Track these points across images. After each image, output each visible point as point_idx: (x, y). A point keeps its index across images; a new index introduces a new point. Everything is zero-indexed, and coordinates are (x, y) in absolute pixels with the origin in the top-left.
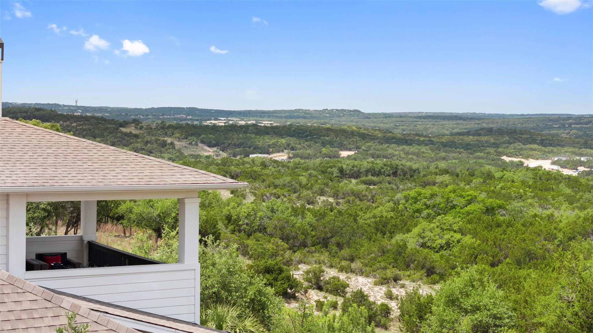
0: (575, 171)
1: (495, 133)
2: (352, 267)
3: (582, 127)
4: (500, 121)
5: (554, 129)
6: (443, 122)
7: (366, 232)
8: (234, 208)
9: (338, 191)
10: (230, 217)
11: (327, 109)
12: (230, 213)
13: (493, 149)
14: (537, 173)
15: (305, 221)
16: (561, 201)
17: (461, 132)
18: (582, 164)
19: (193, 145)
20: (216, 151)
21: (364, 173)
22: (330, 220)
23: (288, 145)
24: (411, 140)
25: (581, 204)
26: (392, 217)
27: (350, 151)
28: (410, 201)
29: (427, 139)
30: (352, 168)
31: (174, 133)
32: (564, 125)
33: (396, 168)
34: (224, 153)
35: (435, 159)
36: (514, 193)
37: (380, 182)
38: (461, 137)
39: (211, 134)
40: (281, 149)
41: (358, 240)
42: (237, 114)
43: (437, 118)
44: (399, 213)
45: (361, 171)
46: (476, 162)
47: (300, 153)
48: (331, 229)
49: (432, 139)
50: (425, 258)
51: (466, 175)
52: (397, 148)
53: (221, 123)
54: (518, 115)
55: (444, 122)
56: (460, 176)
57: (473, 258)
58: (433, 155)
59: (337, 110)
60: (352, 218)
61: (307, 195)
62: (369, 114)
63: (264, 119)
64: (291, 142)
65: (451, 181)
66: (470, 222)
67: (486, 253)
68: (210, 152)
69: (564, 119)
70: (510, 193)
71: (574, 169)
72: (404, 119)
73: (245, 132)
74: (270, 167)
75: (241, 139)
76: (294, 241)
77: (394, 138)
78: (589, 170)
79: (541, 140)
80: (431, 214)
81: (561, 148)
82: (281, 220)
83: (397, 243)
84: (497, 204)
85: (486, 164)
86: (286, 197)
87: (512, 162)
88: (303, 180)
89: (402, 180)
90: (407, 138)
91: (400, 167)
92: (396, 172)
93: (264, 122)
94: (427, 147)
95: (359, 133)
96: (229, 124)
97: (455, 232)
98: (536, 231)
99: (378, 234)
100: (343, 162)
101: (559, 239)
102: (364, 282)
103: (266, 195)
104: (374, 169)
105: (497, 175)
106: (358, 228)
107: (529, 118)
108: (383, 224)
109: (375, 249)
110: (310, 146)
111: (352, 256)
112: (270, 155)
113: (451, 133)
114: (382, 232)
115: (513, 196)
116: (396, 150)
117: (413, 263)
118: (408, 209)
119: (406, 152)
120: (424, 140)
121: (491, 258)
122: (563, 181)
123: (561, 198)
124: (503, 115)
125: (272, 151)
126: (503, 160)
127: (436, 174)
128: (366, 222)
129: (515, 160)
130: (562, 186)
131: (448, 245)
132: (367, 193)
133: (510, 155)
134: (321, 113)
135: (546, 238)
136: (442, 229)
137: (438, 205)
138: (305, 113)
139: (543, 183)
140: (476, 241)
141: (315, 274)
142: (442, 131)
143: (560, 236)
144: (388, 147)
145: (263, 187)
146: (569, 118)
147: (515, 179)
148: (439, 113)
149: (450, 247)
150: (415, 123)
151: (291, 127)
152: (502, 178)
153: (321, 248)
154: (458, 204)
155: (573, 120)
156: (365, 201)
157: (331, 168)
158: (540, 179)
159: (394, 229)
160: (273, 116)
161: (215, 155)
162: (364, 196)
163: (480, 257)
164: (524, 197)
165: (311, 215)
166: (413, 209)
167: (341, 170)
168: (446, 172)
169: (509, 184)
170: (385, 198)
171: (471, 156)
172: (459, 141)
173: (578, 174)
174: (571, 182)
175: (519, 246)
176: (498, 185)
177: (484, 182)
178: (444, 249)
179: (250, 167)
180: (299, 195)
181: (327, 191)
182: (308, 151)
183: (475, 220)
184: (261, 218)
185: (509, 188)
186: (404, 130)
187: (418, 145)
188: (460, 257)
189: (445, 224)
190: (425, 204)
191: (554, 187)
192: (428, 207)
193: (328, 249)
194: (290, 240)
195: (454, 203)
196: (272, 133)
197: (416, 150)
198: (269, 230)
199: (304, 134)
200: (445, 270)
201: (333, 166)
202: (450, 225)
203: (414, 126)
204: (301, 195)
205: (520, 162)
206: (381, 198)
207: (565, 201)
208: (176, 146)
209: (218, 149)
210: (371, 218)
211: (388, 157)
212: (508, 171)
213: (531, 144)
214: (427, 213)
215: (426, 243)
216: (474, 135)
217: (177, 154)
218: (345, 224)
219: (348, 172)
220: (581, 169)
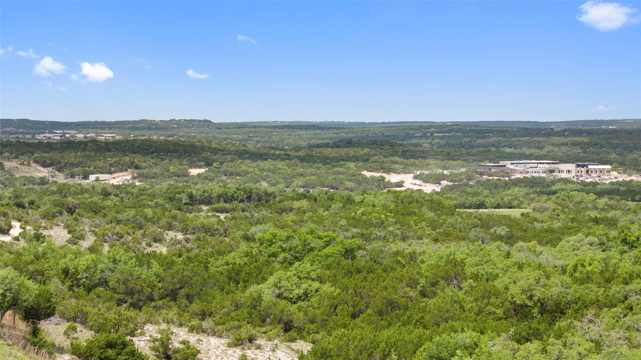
0: (438, 185)
1: (355, 144)
2: (203, 327)
3: (445, 136)
4: (360, 130)
5: (416, 138)
6: (299, 133)
7: (218, 282)
8: (71, 260)
9: (187, 225)
10: (66, 270)
11: (174, 120)
12: (67, 266)
13: (352, 163)
14: (399, 196)
15: (151, 271)
16: (423, 227)
17: (319, 144)
18: (444, 177)
19: (25, 165)
20: (51, 172)
21: (215, 198)
22: (179, 270)
23: (132, 163)
24: (266, 154)
25: (444, 230)
26: (245, 264)
27: (200, 168)
28: (265, 244)
29: (283, 153)
30: (203, 194)
31: (3, 152)
32: (426, 134)
33: (250, 192)
34: (60, 174)
35: (292, 175)
36: (376, 219)
37: (234, 210)
38: (318, 150)
39: (46, 153)
40: (124, 168)
41: (210, 291)
42: (75, 126)
43: (293, 128)
44: (253, 258)
45: (212, 196)
46: (335, 178)
47: (145, 173)
48: (180, 279)
49: (288, 152)
50: (282, 311)
51: (325, 199)
52: (252, 165)
53: (56, 137)
54: (379, 123)
55: (301, 132)
56: (318, 200)
57: (333, 309)
58: (289, 172)
59: (185, 120)
60: (203, 265)
61: (153, 232)
62: (220, 124)
63: (105, 131)
64: (135, 160)
65: (309, 207)
66: (329, 267)
67: (346, 303)
68: (45, 172)
69: (425, 128)
70: (370, 219)
71: (437, 183)
72: (258, 130)
73: (84, 150)
74: (112, 197)
75: (79, 157)
76: (139, 295)
77: (247, 153)
78: (453, 185)
79: (403, 151)
80: (287, 258)
81: (423, 160)
82: (124, 273)
83: (251, 295)
84: (357, 245)
85: (346, 180)
86: (130, 234)
87: (373, 178)
88: (149, 212)
89: (257, 206)
90: (262, 152)
91: (255, 191)
92: (250, 196)
93: (105, 135)
94: (283, 162)
95: (209, 148)
96: (66, 137)
97: (313, 280)
98: (397, 277)
99: (231, 283)
100: (192, 187)
101: (422, 284)
102: (217, 344)
103: (107, 235)
104: (226, 194)
105: (358, 199)
106: (209, 277)
107: (390, 127)
108: (236, 271)
109: (227, 303)
110: (156, 164)
111: (203, 311)
112: (112, 175)
113: (309, 144)
114: (235, 281)
115: (374, 222)
116: (249, 167)
117: (269, 317)
118: (263, 253)
119: (260, 168)
120: (280, 154)
121: (351, 309)
122: (425, 203)
123: (424, 224)
124: (363, 123)
125: (114, 170)
126: (364, 175)
127: (293, 199)
128: (218, 270)
129: (376, 175)
130: (424, 209)
131: (306, 296)
132: (219, 227)
133: (370, 169)
134: (168, 123)
135: (408, 284)
136: (299, 277)
137: (295, 248)
138: (150, 124)
139: (405, 206)
140: (336, 289)
141: (163, 343)
142: (299, 142)
143: (422, 281)
144: (242, 163)
145: (104, 224)
146: (431, 126)
147: (376, 204)
148: (296, 122)
149: (308, 297)
150: (270, 133)
151: (136, 143)
152: (362, 202)
153: (169, 301)
154: (316, 246)
155: (435, 128)
156: (218, 236)
157: (180, 194)
158: (402, 202)
159: (248, 277)
160: (116, 127)
161: (50, 176)
162: (216, 230)
163: (340, 308)
164: (386, 223)
165: (158, 264)
166: (268, 253)
167: (191, 197)
168: (303, 196)
169: (370, 208)
170: (238, 232)
171: (330, 171)
172: (317, 154)
173: (442, 188)
174: (434, 204)
175: (380, 295)
176: (358, 210)
177: (344, 207)
178: (302, 299)
179: (89, 197)
180: (145, 232)
181: (176, 225)
182: (154, 170)
183: (334, 265)
184: (102, 271)
185: (370, 213)
186: (258, 142)
187: (274, 160)
188: (319, 308)
189: (302, 271)
190: (281, 247)
191: (416, 210)
192: (284, 250)
193: (177, 302)
194: (134, 294)
195: (311, 245)
196: (114, 150)
197: (272, 167)
198: (111, 284)
199: (149, 150)
200: (304, 323)
201: (182, 191)
202: (308, 273)
203: (269, 137)
204: (147, 232)
205: (382, 177)
206: (234, 232)
207: (428, 226)
208: (5, 167)
209: (53, 169)
210: (224, 265)
211: (242, 174)
212: (368, 194)
213: (392, 156)
214: (283, 257)
215: (282, 294)
216: (332, 147)
217: (7, 176)
218: (195, 273)
219: (198, 198)
220: (444, 183)
